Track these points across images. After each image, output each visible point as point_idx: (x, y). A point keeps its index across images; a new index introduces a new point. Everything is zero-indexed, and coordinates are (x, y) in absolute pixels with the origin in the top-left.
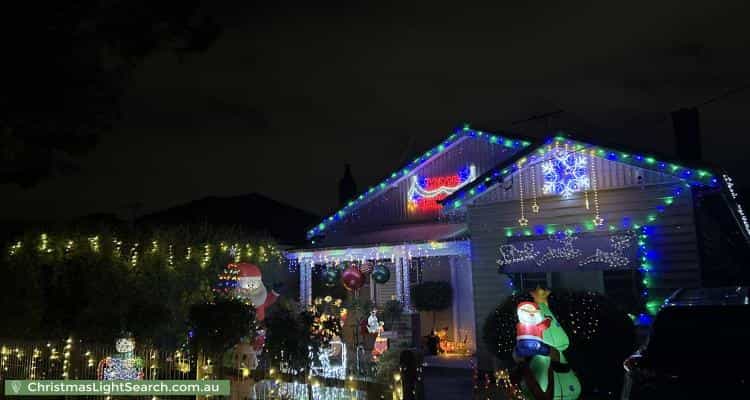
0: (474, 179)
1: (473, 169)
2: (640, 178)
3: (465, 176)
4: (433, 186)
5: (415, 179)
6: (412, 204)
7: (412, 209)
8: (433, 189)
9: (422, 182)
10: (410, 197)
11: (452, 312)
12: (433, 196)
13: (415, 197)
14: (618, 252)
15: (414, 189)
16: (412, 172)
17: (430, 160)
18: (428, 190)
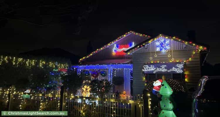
0: (134, 46)
1: (133, 43)
2: (185, 47)
3: (131, 45)
4: (121, 48)
5: (115, 45)
6: (114, 53)
7: (114, 54)
8: (121, 49)
9: (117, 46)
10: (113, 51)
11: (123, 85)
12: (121, 51)
13: (115, 51)
14: (180, 68)
15: (115, 48)
16: (114, 43)
17: (121, 39)
18: (119, 49)
